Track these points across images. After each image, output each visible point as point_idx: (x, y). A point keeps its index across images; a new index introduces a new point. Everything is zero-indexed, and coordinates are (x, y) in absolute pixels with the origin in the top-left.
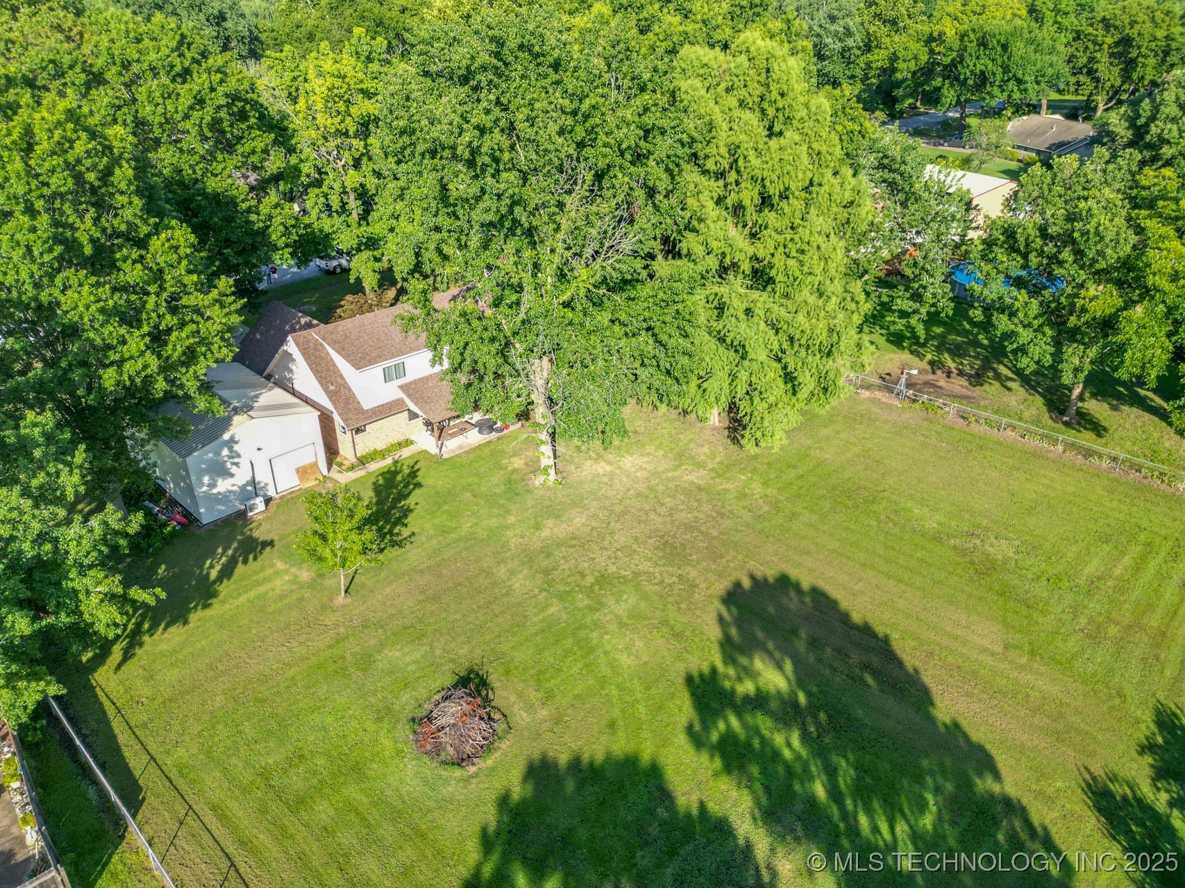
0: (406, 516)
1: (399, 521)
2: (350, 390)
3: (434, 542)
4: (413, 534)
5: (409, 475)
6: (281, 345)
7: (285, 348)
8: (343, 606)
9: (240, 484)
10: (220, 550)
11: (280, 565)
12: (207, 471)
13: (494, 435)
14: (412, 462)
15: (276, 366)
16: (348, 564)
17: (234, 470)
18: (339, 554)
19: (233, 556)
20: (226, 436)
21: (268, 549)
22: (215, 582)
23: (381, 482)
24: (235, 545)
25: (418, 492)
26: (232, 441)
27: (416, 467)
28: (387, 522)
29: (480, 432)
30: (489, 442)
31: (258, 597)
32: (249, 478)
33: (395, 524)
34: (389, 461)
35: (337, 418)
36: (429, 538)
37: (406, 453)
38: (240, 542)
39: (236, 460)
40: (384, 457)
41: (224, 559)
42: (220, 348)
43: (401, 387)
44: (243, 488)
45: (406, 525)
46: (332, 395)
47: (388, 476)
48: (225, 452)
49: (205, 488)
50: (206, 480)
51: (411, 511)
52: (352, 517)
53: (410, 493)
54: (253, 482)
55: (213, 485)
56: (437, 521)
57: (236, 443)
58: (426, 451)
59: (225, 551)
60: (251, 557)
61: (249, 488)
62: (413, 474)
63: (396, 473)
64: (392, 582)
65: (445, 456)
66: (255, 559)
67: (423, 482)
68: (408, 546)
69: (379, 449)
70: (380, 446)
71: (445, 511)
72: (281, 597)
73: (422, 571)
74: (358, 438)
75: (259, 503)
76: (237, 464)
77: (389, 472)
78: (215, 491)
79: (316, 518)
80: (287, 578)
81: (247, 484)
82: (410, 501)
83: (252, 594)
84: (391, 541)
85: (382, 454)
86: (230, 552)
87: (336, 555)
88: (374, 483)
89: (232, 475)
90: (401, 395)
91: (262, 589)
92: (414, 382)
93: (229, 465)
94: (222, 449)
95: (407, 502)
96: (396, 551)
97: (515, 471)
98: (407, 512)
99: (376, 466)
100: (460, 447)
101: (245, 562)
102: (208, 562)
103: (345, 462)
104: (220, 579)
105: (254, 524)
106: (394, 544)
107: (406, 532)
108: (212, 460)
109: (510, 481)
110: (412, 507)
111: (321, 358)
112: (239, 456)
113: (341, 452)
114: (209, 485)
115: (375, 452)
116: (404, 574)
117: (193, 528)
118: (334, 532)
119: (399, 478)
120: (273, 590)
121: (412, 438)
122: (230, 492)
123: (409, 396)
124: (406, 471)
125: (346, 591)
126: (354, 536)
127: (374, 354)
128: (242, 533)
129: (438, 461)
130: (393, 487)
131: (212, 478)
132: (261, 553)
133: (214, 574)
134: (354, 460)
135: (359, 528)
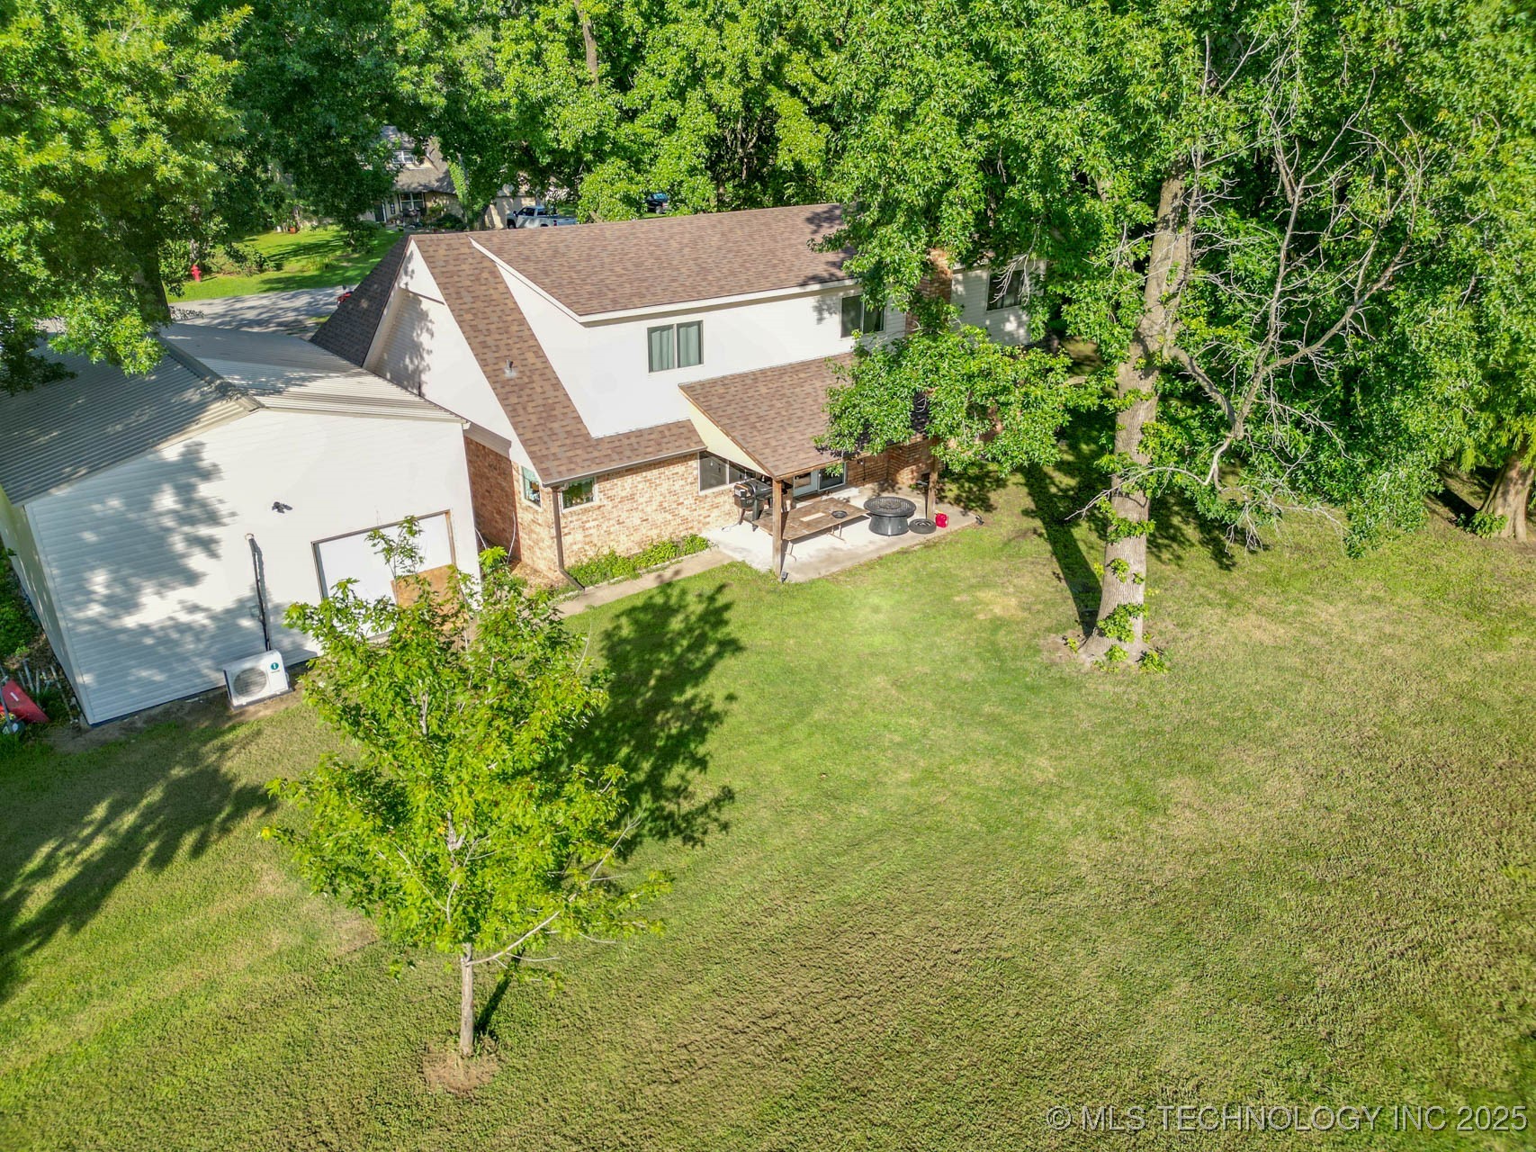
0: (700, 734)
1: (676, 750)
2: (557, 385)
3: (800, 828)
4: (728, 795)
5: (703, 618)
6: (394, 276)
7: (403, 281)
8: (464, 1098)
9: (218, 607)
10: (100, 811)
11: (272, 883)
12: (105, 554)
13: (911, 539)
14: (708, 589)
15: (388, 346)
16: (488, 927)
17: (197, 561)
18: (457, 877)
19: (136, 830)
20: (171, 451)
21: (254, 815)
22: (24, 933)
23: (627, 630)
24: (154, 795)
25: (729, 663)
26: (192, 469)
27: (721, 600)
28: (644, 747)
29: (875, 528)
30: (904, 552)
31: (139, 1021)
32: (247, 591)
33: (669, 755)
34: (648, 583)
35: (519, 456)
36: (783, 814)
37: (691, 566)
38: (176, 788)
39: (204, 531)
40: (634, 573)
41: (100, 842)
42: (142, 133)
43: (688, 389)
44: (226, 620)
45: (701, 763)
46: (509, 395)
47: (646, 617)
48: (167, 500)
49: (95, 610)
50: (99, 581)
51: (716, 718)
52: (519, 716)
53: (708, 666)
54: (259, 604)
55: (124, 602)
56: (797, 755)
57: (206, 475)
58: (742, 567)
59: (115, 812)
60: (189, 840)
61: (247, 623)
62: (715, 615)
63: (667, 611)
64: (661, 987)
65: (795, 577)
66: (198, 850)
67: (744, 639)
68: (714, 838)
69: (621, 551)
70: (625, 545)
71: (820, 727)
72: (231, 1027)
73: (770, 948)
74: (571, 514)
75: (271, 674)
76: (208, 545)
77: (648, 607)
78: (130, 621)
79: (353, 715)
80: (277, 939)
81: (240, 609)
82: (713, 689)
83: (133, 998)
84: (656, 815)
85: (633, 567)
86: (129, 819)
87: (439, 884)
88: (608, 635)
89: (191, 578)
90: (688, 411)
91: (173, 980)
92: (724, 382)
93: (179, 545)
94: (155, 488)
95: (703, 690)
96: (674, 854)
97: (998, 624)
98: (703, 721)
99: (613, 593)
100: (830, 559)
101: (161, 860)
102: (45, 850)
103: (533, 580)
104: (46, 925)
105: (242, 732)
106: (667, 826)
107: (703, 788)
108: (118, 520)
109: (996, 652)
110: (718, 706)
111: (490, 301)
112: (213, 518)
113: (525, 555)
114: (109, 601)
115: (613, 559)
116: (705, 955)
117: (58, 736)
118: (438, 780)
119: (676, 624)
120: (213, 987)
121: (704, 534)
122: (183, 629)
123: (708, 410)
124: (696, 608)
125: (481, 1026)
126: (517, 806)
127: (628, 289)
128: (194, 758)
129: (776, 587)
130: (659, 646)
131: (118, 580)
132: (225, 830)
133: (40, 897)
134: (556, 576)
135: (547, 768)
